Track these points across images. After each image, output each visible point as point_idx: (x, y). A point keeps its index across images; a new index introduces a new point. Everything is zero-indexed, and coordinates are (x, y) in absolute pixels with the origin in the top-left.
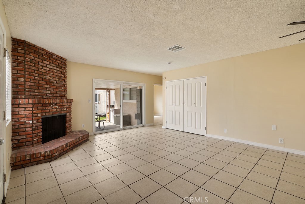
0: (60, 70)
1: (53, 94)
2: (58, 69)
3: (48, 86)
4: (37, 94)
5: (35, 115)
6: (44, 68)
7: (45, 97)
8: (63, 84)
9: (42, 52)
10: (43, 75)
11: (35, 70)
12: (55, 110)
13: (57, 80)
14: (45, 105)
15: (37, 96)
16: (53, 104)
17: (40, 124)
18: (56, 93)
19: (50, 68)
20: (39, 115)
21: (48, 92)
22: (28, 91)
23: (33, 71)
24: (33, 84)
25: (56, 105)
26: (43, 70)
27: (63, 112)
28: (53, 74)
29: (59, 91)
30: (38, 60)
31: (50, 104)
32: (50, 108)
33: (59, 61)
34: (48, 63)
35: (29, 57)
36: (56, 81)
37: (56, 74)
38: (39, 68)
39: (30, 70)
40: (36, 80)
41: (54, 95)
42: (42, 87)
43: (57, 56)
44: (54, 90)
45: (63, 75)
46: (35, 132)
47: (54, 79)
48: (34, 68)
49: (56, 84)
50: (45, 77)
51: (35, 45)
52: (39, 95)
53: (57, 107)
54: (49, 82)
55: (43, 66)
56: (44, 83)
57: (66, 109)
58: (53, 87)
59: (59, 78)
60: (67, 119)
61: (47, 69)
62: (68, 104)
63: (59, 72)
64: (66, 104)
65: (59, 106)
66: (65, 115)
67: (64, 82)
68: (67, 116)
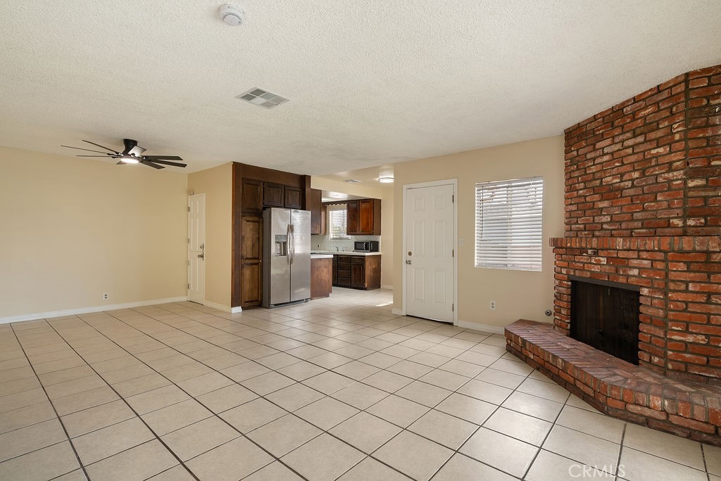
0: (652, 135)
1: (620, 223)
2: (640, 139)
3: (605, 204)
4: (582, 226)
5: (557, 269)
6: (600, 160)
7: (597, 233)
8: (660, 180)
9: (593, 125)
10: (594, 179)
11: (578, 177)
12: (596, 269)
13: (636, 175)
14: (572, 251)
15: (581, 230)
16: (590, 252)
17: (566, 291)
18: (632, 220)
19: (612, 154)
20: (564, 272)
21: (604, 220)
22: (568, 224)
23: (576, 181)
25: (596, 253)
26: (594, 169)
27: (622, 280)
28: (623, 164)
29: (644, 210)
30: (586, 150)
31: (582, 251)
33: (646, 107)
34: (608, 142)
35: (569, 156)
36: (633, 180)
38: (585, 168)
39: (571, 182)
40: (580, 196)
41: (624, 226)
42: (593, 208)
45: (661, 150)
46: (557, 303)
47: (625, 178)
49: (632, 192)
50: (598, 182)
51: (579, 124)
52: (585, 230)
53: (604, 261)
54: (611, 193)
55: (594, 159)
56: (597, 197)
57: (636, 272)
58: (619, 204)
59: (644, 165)
60: (642, 309)
61: (606, 158)
62: (644, 255)
63: (642, 148)
64: (631, 254)
65: (609, 259)
66: (638, 294)
67: (670, 170)
68: (642, 300)
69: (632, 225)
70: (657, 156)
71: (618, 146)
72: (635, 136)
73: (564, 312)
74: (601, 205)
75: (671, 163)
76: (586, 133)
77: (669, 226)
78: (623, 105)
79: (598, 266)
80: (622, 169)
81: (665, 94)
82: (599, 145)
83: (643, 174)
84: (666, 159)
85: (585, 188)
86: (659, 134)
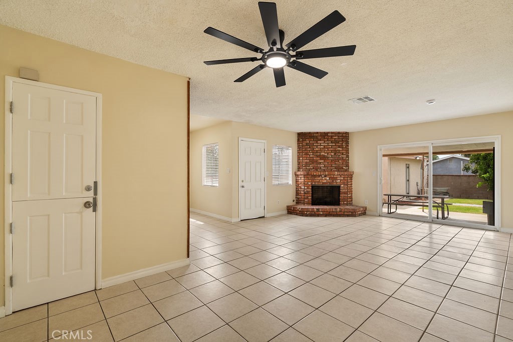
2: (334, 144)
3: (322, 161)
5: (305, 183)
6: (319, 147)
7: (319, 170)
9: (317, 135)
10: (317, 152)
12: (325, 181)
13: (333, 154)
14: (315, 176)
15: (311, 169)
16: (323, 176)
17: (310, 190)
18: (332, 166)
19: (324, 146)
20: (309, 183)
21: (322, 166)
22: (304, 166)
24: (308, 161)
25: (325, 176)
26: (317, 149)
27: (335, 184)
28: (328, 150)
30: (313, 142)
31: (319, 176)
32: (319, 178)
33: (335, 136)
34: (323, 142)
35: (305, 142)
37: (332, 149)
39: (306, 151)
43: (332, 133)
44: (329, 163)
45: (340, 149)
46: (306, 195)
47: (329, 154)
48: (309, 149)
49: (332, 158)
50: (319, 154)
51: (310, 132)
53: (328, 178)
54: (323, 158)
55: (317, 146)
56: (318, 158)
57: (339, 181)
59: (336, 152)
60: (341, 190)
61: (322, 147)
62: (342, 176)
63: (335, 147)
64: (338, 176)
65: (329, 178)
66: (339, 187)
67: (343, 155)
68: (341, 188)
69: (331, 168)
70: (339, 150)
71: (327, 144)
72: (332, 143)
73: (309, 198)
74: (320, 161)
75: (343, 153)
76: (313, 136)
77: (343, 169)
78: (328, 133)
79: (325, 180)
80: (328, 152)
81: (341, 135)
82: (318, 142)
83: (335, 154)
84: (342, 152)
85: (313, 155)
86: (339, 145)
